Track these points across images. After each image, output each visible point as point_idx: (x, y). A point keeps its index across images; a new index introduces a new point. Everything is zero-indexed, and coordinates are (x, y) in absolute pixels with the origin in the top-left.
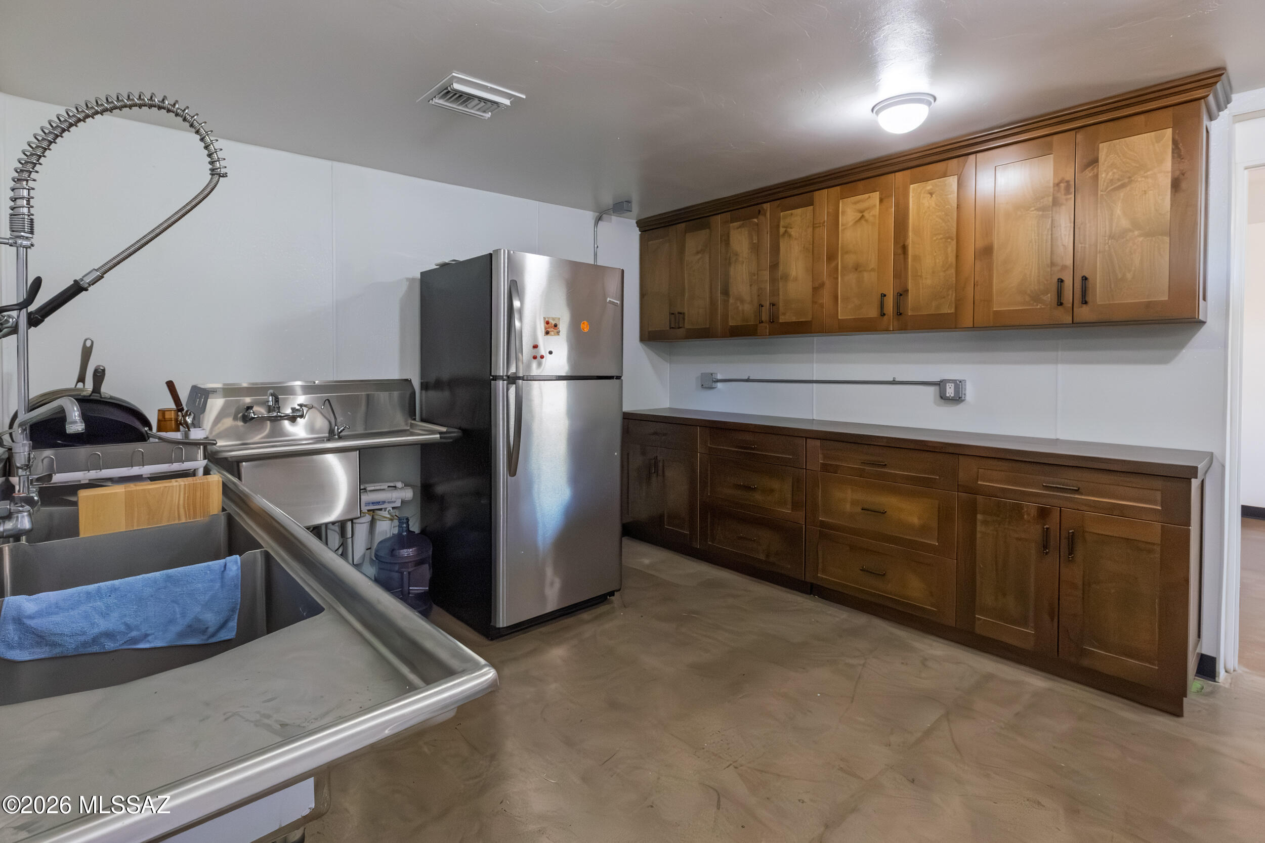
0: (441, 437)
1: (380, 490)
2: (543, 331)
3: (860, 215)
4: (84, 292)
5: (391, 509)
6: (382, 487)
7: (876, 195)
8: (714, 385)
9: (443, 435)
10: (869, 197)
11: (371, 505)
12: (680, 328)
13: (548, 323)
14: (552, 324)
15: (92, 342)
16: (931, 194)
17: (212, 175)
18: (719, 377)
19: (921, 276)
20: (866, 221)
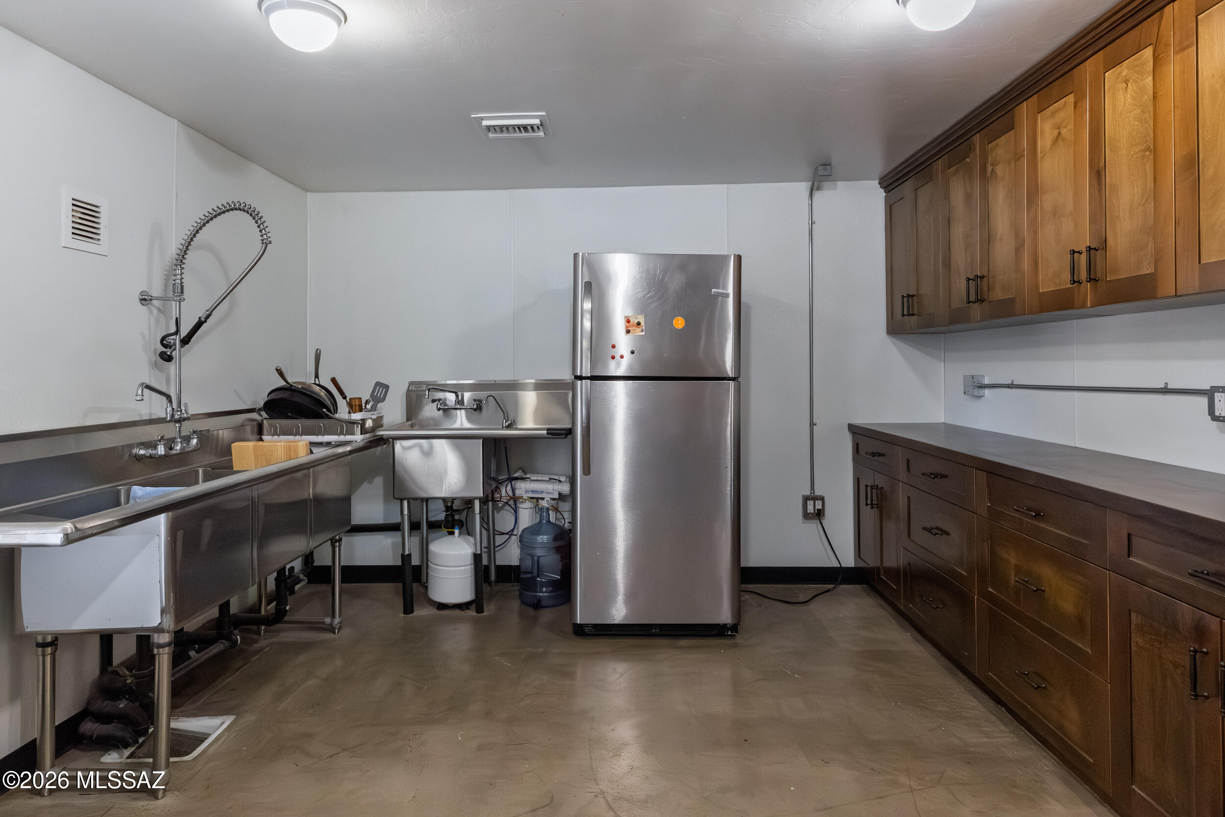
0: (547, 434)
1: (542, 480)
2: (624, 331)
3: (1056, 132)
4: (205, 324)
5: (549, 499)
6: (544, 479)
7: (1071, 99)
8: (981, 392)
9: (549, 431)
10: (1066, 102)
11: (530, 492)
12: (913, 315)
13: (628, 321)
14: (634, 323)
15: (320, 351)
16: (1126, 82)
17: (263, 243)
18: (987, 381)
19: (1118, 217)
20: (1063, 139)
